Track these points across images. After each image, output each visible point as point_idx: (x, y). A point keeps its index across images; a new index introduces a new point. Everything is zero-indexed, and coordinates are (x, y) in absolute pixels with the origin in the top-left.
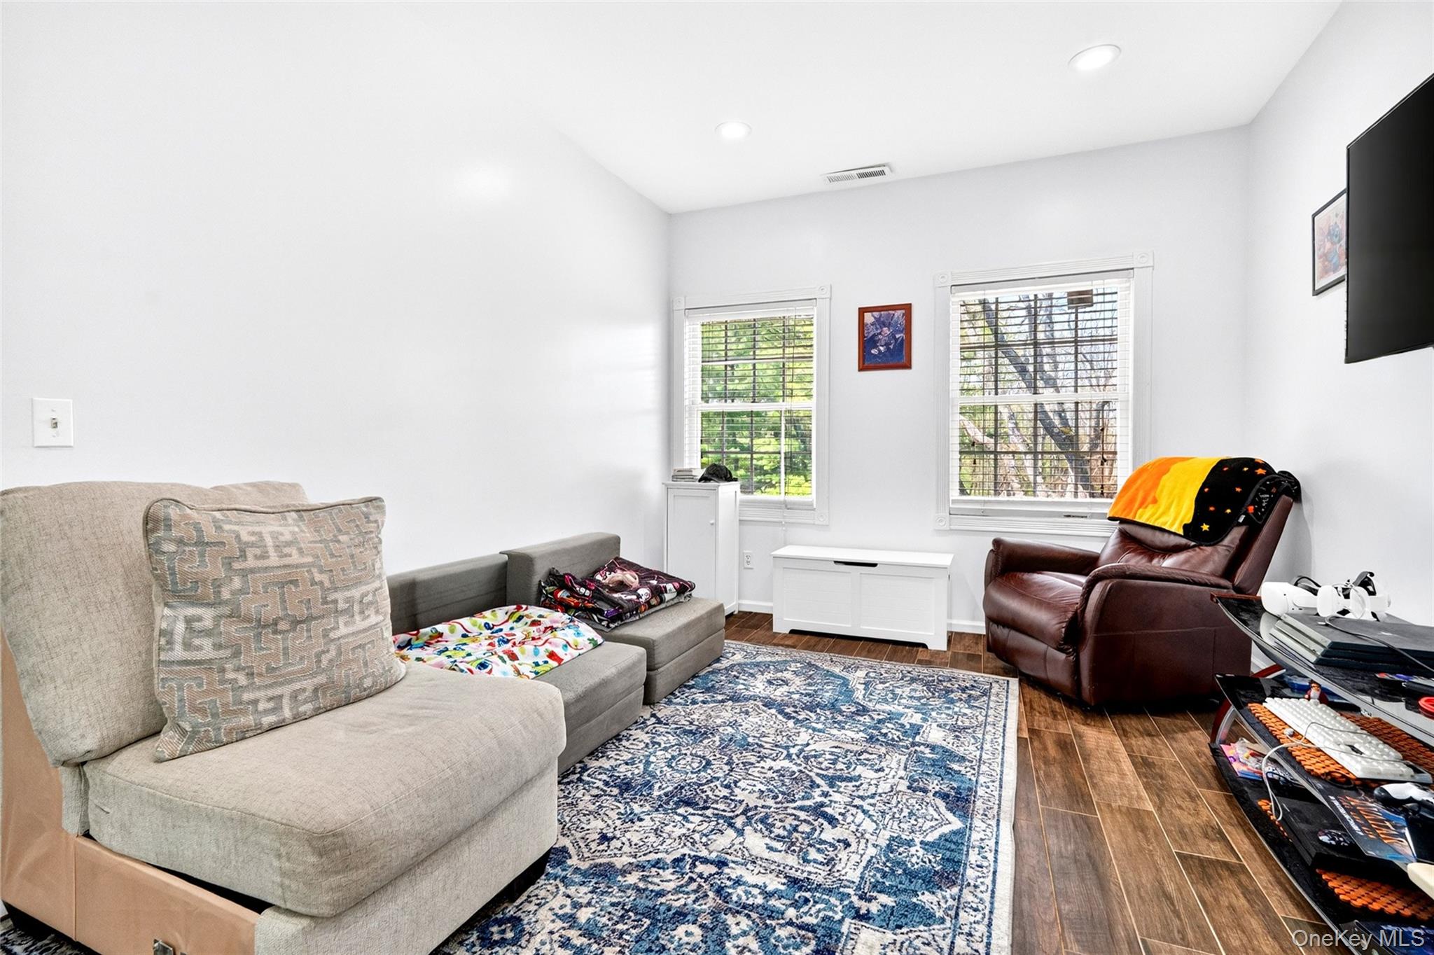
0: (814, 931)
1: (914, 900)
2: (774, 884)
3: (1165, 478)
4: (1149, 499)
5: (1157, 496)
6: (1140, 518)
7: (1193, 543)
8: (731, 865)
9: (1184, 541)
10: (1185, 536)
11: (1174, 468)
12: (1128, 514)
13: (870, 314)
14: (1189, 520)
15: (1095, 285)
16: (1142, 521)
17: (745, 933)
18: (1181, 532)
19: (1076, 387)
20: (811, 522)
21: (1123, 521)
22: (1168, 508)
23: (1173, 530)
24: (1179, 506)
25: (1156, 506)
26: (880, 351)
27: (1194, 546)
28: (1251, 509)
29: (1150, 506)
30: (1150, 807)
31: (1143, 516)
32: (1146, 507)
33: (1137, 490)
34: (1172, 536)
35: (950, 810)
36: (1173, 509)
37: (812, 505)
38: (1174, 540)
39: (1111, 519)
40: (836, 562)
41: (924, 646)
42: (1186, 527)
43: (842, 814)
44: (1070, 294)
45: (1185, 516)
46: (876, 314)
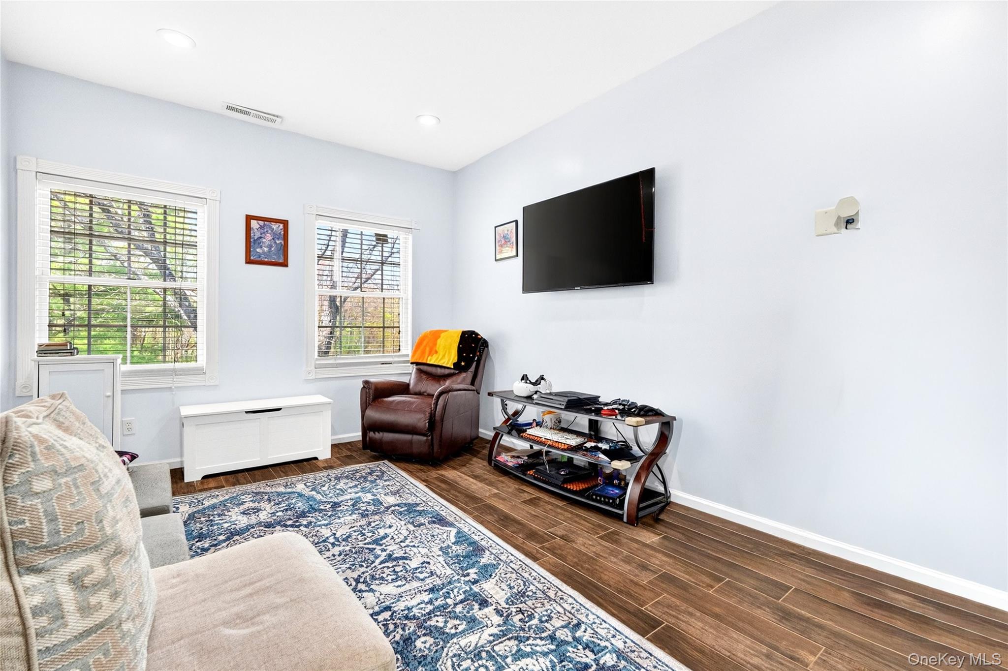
0: (468, 600)
1: (481, 564)
2: (426, 597)
3: (439, 341)
4: (433, 351)
5: (437, 349)
6: (431, 360)
7: (457, 372)
8: (393, 605)
9: (452, 371)
10: (454, 369)
11: (442, 335)
12: (423, 360)
13: (256, 221)
14: (456, 360)
15: (390, 233)
16: (432, 363)
17: (446, 622)
18: (452, 367)
19: (382, 289)
20: (203, 384)
21: (417, 364)
22: (444, 356)
23: (448, 366)
24: (450, 353)
25: (438, 354)
26: (263, 250)
27: (457, 373)
28: (478, 354)
29: (435, 355)
30: (497, 491)
31: (432, 360)
32: (432, 356)
33: (425, 346)
34: (446, 370)
35: (443, 526)
36: (446, 355)
37: (203, 369)
38: (447, 372)
39: (412, 363)
40: (246, 412)
41: (316, 459)
42: (454, 364)
43: (405, 553)
44: (377, 235)
45: (453, 359)
46: (261, 223)
